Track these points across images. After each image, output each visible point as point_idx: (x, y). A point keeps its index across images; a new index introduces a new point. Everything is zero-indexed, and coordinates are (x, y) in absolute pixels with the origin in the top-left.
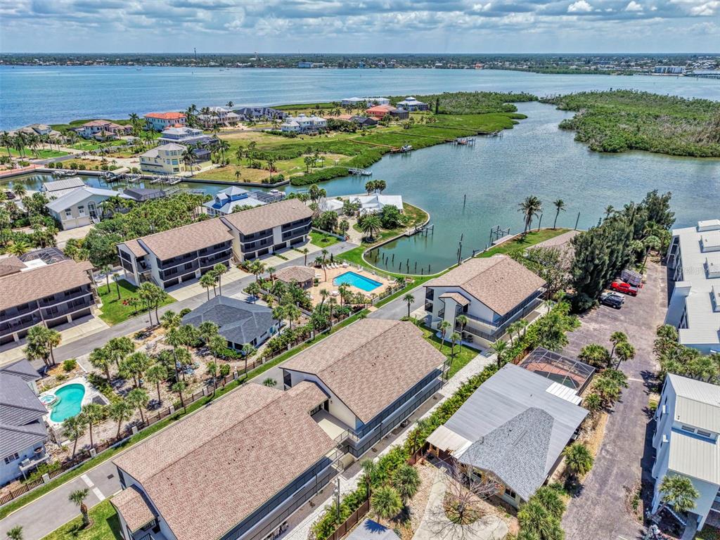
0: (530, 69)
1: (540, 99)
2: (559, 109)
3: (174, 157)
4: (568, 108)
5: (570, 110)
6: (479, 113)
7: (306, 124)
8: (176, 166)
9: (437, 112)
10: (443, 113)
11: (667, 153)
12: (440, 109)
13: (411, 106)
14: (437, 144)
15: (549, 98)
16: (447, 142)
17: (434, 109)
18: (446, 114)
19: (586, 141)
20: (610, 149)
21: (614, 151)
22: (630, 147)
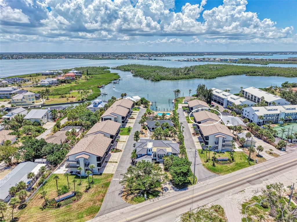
0: (84, 58)
3: (32, 97)
5: (126, 71)
6: (102, 74)
7: (51, 82)
8: (33, 101)
10: (90, 74)
11: (170, 80)
16: (110, 83)
17: (86, 73)
19: (148, 79)
20: (157, 80)
21: (159, 80)
22: (161, 79)
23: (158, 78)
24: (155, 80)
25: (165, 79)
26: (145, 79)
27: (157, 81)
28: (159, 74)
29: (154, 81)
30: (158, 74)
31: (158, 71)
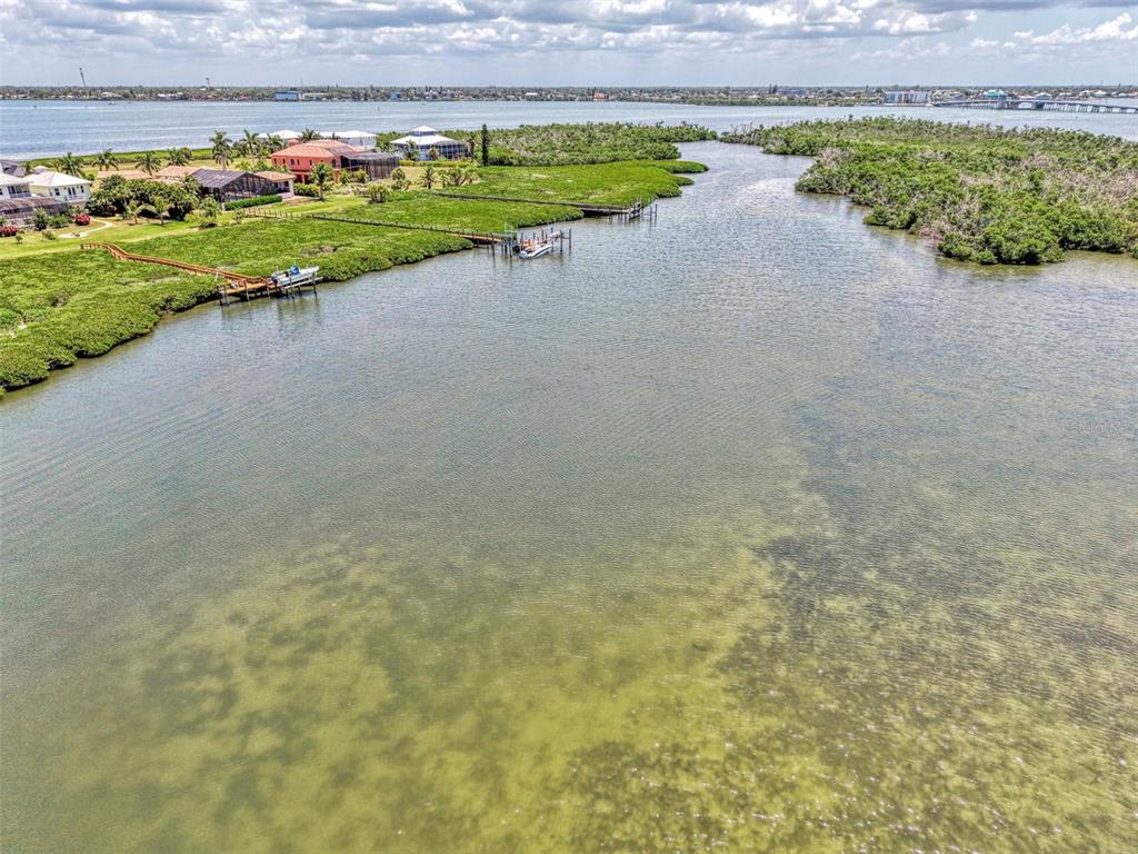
1: (720, 136)
2: (769, 152)
4: (790, 150)
5: (793, 153)
6: (593, 162)
9: (486, 160)
10: (501, 162)
12: (492, 152)
13: (422, 147)
14: (442, 253)
15: (740, 132)
16: (478, 243)
18: (510, 164)
19: (907, 227)
20: (1015, 251)
21: (1031, 259)
22: (1062, 243)
23: (1032, 232)
24: (988, 254)
25: (1113, 250)
26: (878, 222)
27: (1004, 260)
28: (1046, 184)
29: (962, 258)
30: (1037, 189)
31: (1043, 158)
